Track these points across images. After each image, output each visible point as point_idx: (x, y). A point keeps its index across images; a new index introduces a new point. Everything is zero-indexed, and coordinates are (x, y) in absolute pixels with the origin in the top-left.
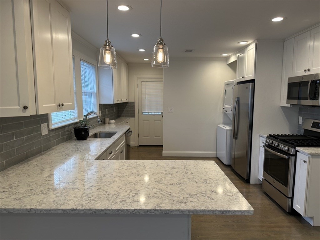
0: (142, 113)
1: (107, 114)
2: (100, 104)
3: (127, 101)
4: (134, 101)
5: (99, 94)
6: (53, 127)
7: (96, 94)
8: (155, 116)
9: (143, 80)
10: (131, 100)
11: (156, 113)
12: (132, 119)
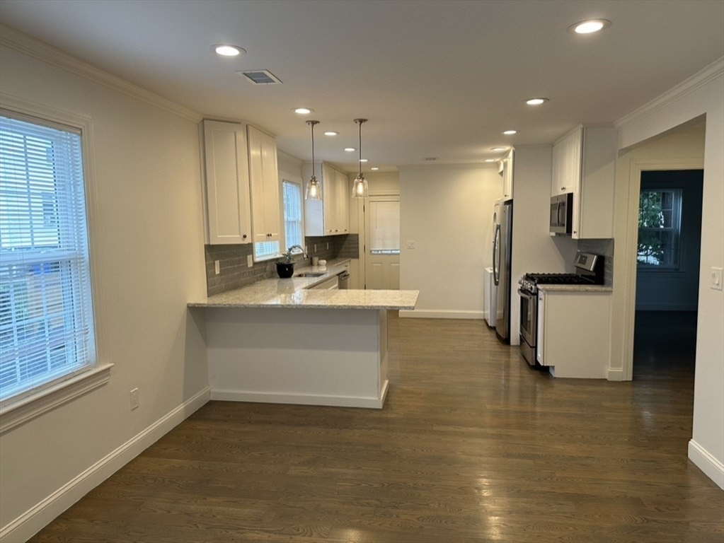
0: (371, 251)
1: (316, 251)
2: (306, 237)
3: (347, 233)
4: (357, 233)
5: (304, 223)
6: (257, 260)
7: (301, 223)
8: (392, 256)
9: (373, 199)
10: (352, 232)
11: (393, 252)
12: (354, 261)
